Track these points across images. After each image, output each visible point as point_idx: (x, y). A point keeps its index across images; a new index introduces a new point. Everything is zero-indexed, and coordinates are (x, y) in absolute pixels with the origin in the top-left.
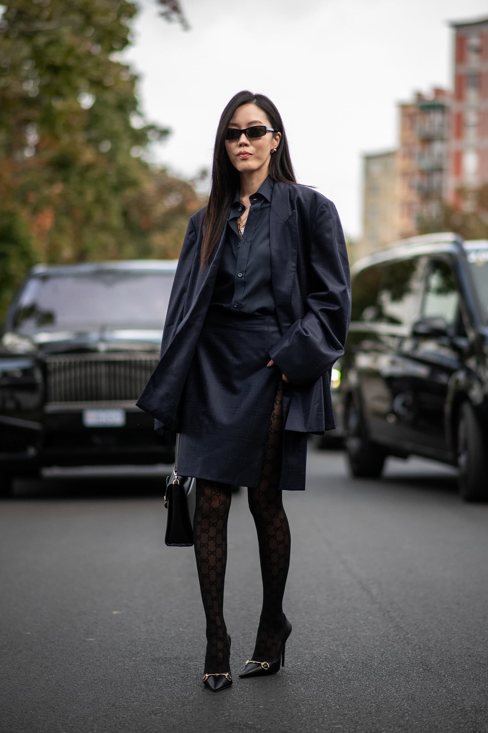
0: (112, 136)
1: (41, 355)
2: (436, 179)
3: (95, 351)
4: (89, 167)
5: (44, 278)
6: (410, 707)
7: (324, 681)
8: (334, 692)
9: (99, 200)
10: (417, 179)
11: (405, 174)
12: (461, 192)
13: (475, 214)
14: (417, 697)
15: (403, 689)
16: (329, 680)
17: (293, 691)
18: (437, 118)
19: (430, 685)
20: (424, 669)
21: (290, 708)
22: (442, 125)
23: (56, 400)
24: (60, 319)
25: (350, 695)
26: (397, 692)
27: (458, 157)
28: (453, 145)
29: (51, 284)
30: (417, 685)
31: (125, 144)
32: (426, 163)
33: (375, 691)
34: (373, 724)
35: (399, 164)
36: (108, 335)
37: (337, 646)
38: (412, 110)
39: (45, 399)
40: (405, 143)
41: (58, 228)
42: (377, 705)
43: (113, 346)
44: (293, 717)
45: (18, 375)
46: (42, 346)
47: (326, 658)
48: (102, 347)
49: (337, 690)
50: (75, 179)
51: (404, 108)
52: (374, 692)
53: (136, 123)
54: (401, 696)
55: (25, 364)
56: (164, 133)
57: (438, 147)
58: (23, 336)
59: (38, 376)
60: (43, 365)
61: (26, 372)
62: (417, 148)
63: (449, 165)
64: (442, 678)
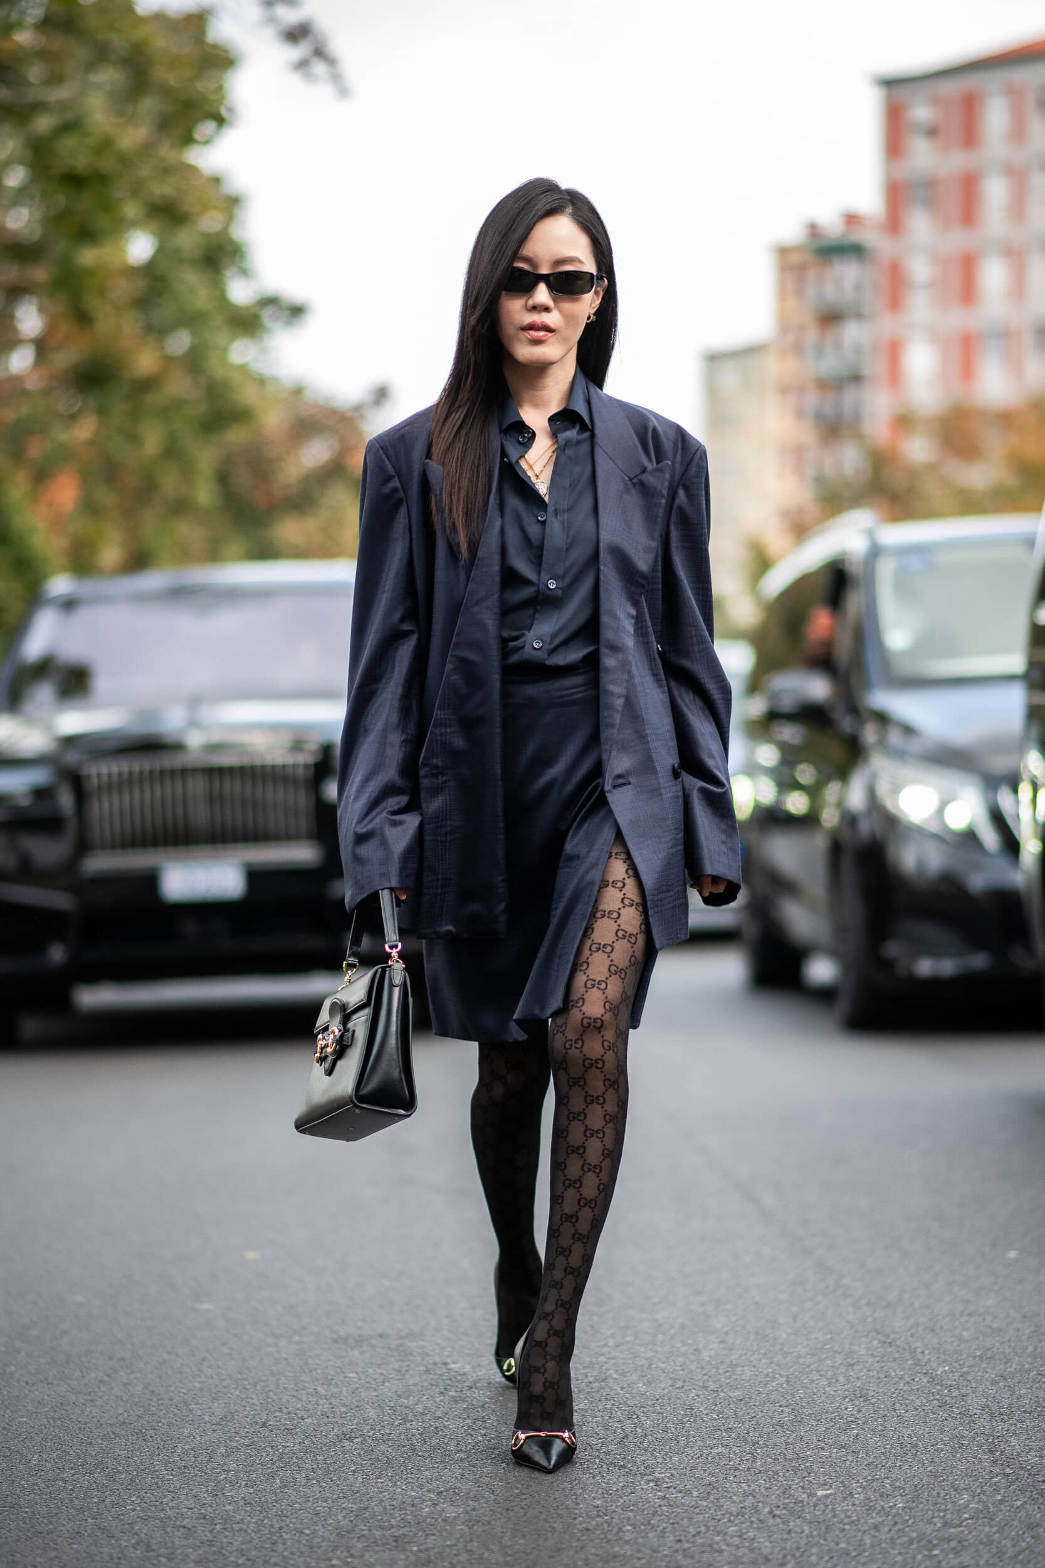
0: (193, 320)
1: (72, 757)
2: (849, 396)
3: (178, 747)
5: (69, 604)
6: (859, 1411)
7: (683, 1370)
8: (705, 1388)
9: (172, 452)
10: (811, 399)
11: (785, 389)
12: (905, 421)
13: (934, 466)
14: (871, 1393)
15: (842, 1379)
16: (693, 1367)
17: (622, 1388)
18: (847, 273)
19: (895, 1371)
20: (880, 1342)
21: (620, 1421)
22: (858, 288)
23: (103, 847)
24: (102, 683)
25: (737, 1393)
26: (830, 1385)
27: (894, 351)
28: (884, 326)
29: (84, 616)
30: (869, 1371)
31: (219, 335)
32: (830, 364)
33: (787, 1384)
34: (787, 1444)
35: (774, 368)
36: (206, 715)
37: (703, 1304)
38: (796, 258)
39: (83, 847)
40: (784, 326)
41: (89, 507)
42: (793, 1410)
43: (215, 737)
44: (626, 1437)
45: (26, 801)
46: (70, 742)
47: (683, 1327)
48: (195, 740)
49: (712, 1385)
50: (120, 407)
52: (785, 1385)
53: (239, 292)
54: (839, 1392)
55: (38, 777)
56: (296, 312)
57: (851, 332)
58: (30, 722)
59: (66, 800)
60: (76, 780)
61: (41, 794)
62: (811, 335)
63: (875, 367)
64: (920, 1356)
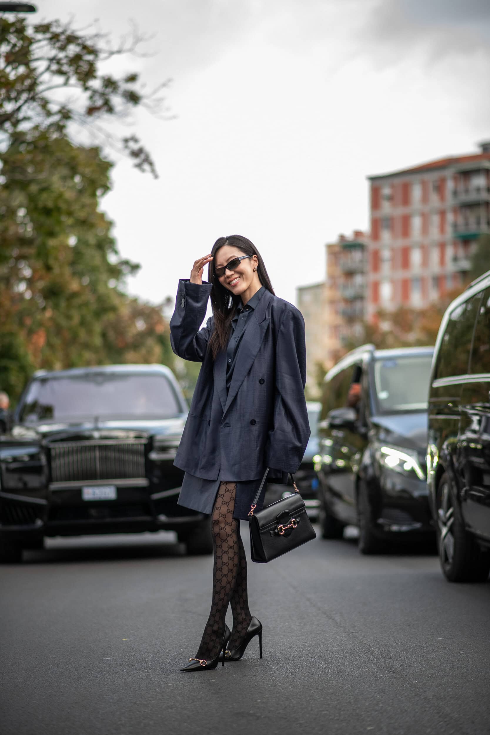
0: (93, 270)
1: (44, 442)
2: (358, 305)
3: (90, 438)
4: (75, 295)
5: (44, 381)
6: (382, 697)
7: (307, 682)
8: (317, 689)
9: (83, 323)
10: (342, 306)
11: (332, 302)
12: (380, 314)
13: (391, 332)
14: (386, 691)
15: (374, 685)
16: (311, 681)
17: (283, 689)
18: (357, 255)
19: (396, 682)
20: (388, 671)
21: (283, 701)
22: (361, 261)
23: (57, 480)
24: (57, 413)
25: (331, 691)
26: (369, 687)
27: (376, 287)
28: (372, 277)
29: (49, 386)
30: (385, 682)
31: (104, 276)
32: (350, 293)
33: (351, 687)
34: (354, 710)
35: (327, 294)
36: (101, 425)
37: (314, 657)
38: (337, 249)
39: (50, 480)
40: (331, 276)
41: (50, 345)
42: (355, 697)
43: (105, 433)
44: (286, 707)
45: (26, 459)
46: (45, 435)
47: (306, 665)
48: (96, 434)
49: (320, 688)
50: (63, 304)
51: (330, 247)
52: (350, 688)
53: (112, 259)
54: (373, 690)
55: (33, 450)
56: (135, 268)
57: (358, 279)
58: (28, 429)
59: (43, 459)
60: (47, 451)
61: (32, 457)
62: (341, 281)
63: (368, 293)
64: (405, 677)
